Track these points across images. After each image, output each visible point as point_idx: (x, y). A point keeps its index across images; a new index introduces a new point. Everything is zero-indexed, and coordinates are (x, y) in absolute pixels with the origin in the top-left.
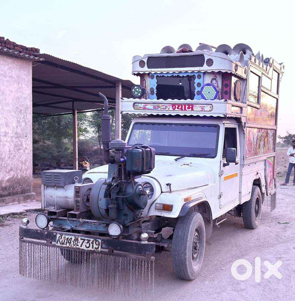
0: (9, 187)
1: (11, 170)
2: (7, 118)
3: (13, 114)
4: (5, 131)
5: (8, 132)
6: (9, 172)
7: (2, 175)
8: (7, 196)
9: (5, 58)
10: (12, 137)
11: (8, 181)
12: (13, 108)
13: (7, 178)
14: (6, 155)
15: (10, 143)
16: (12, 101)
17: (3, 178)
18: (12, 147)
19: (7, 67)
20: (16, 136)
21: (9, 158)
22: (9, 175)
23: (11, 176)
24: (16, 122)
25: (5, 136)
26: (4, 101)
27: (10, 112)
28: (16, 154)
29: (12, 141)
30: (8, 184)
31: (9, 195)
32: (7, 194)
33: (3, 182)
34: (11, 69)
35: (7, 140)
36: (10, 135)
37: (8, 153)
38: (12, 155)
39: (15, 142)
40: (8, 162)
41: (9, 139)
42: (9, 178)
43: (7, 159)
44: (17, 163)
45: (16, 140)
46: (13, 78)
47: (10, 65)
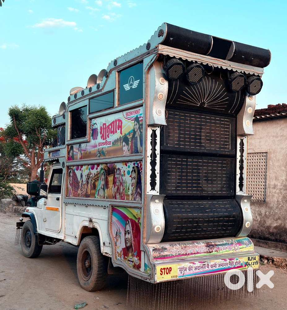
0: (277, 234)
1: (279, 218)
2: (277, 172)
3: (283, 168)
4: (275, 184)
5: (277, 185)
6: (277, 220)
7: (270, 222)
8: (273, 241)
9: (278, 122)
10: (281, 189)
11: (276, 228)
12: (283, 163)
13: (275, 225)
14: (275, 205)
15: (278, 194)
16: (282, 157)
17: (271, 224)
18: (280, 198)
19: (279, 128)
20: (285, 188)
21: (277, 207)
22: (276, 223)
23: (278, 224)
24: (286, 175)
25: (274, 188)
26: (274, 158)
27: (280, 167)
28: (284, 204)
29: (281, 193)
30: (275, 231)
31: (276, 240)
32: (274, 239)
33: (271, 228)
34: (283, 129)
35: (275, 192)
36: (279, 187)
37: (276, 203)
38: (281, 205)
39: (283, 193)
40: (276, 211)
41: (278, 191)
42: (276, 226)
43: (275, 208)
44: (285, 213)
45: (285, 192)
46: (284, 136)
47: (282, 126)
